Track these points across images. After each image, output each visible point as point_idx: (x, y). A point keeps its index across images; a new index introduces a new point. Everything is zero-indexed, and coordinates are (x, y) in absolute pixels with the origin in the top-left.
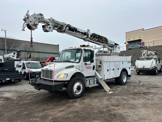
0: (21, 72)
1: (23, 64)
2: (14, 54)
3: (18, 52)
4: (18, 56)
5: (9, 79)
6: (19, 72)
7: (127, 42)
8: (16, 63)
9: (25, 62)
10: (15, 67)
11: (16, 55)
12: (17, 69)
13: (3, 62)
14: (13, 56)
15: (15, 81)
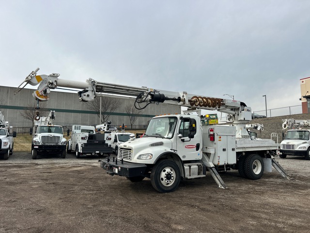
0: (110, 145)
1: (116, 135)
2: (105, 125)
3: (109, 123)
4: (109, 127)
5: (98, 152)
6: (109, 145)
7: (304, 97)
8: (106, 135)
9: (117, 134)
10: (105, 139)
11: (106, 127)
12: (107, 142)
13: (94, 133)
14: (104, 128)
15: (104, 155)
